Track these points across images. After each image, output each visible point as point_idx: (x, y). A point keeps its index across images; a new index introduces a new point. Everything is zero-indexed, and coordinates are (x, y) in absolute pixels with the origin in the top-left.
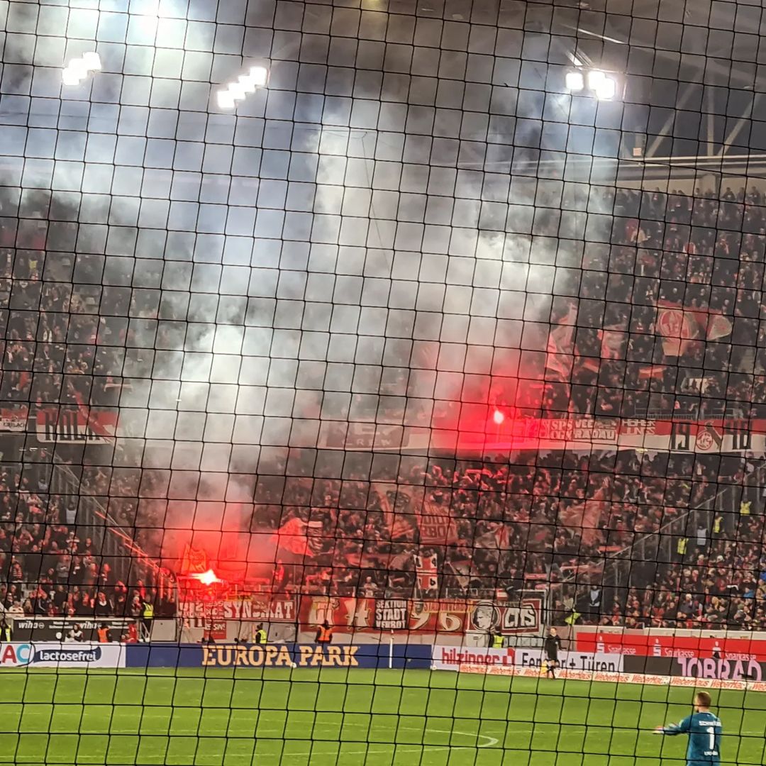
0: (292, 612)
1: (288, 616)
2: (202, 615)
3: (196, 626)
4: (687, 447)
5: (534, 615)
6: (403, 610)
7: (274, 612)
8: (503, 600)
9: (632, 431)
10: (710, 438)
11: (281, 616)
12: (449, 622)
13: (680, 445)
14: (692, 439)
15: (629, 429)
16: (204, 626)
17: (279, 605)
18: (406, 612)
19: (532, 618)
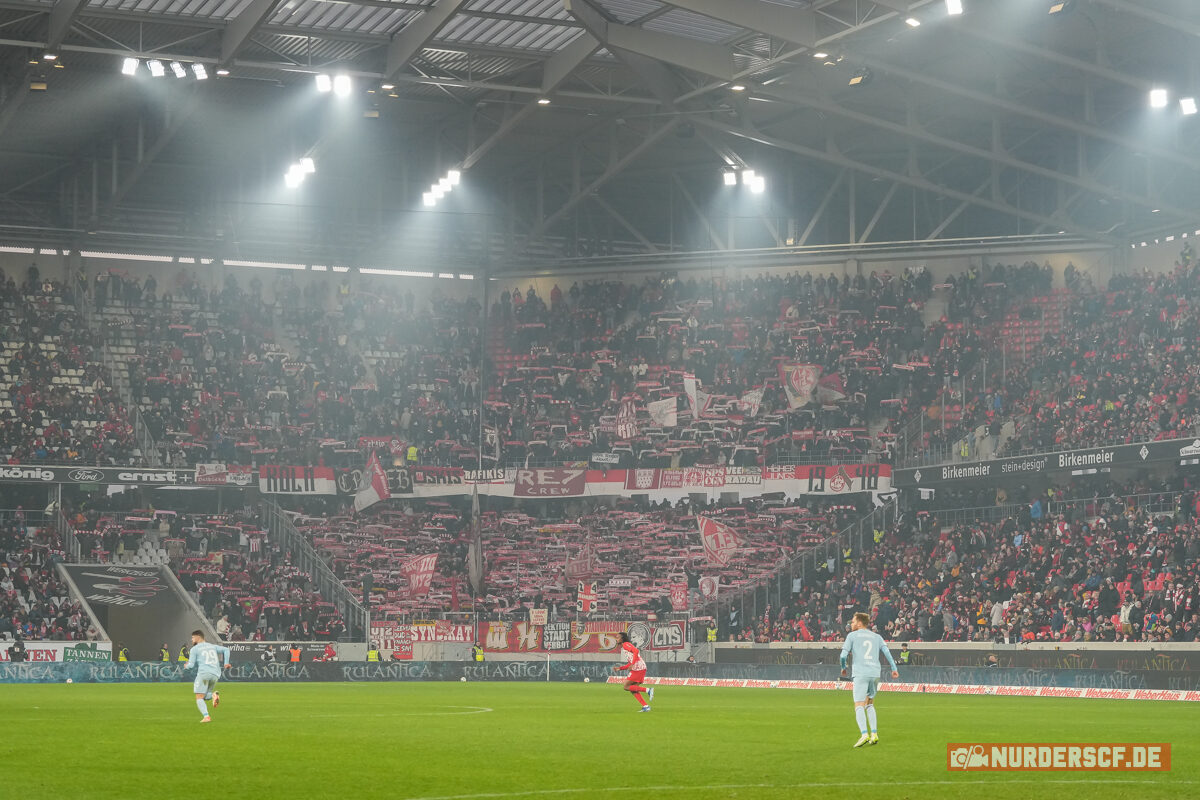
0: (471, 635)
1: (468, 638)
2: (392, 638)
3: (386, 648)
4: (822, 489)
5: (680, 634)
6: (567, 632)
7: (456, 635)
8: (653, 621)
9: (775, 477)
10: (842, 481)
11: (462, 639)
12: (607, 642)
13: (816, 487)
14: (827, 482)
15: (772, 475)
16: (393, 648)
17: (460, 629)
18: (570, 634)
19: (678, 637)
